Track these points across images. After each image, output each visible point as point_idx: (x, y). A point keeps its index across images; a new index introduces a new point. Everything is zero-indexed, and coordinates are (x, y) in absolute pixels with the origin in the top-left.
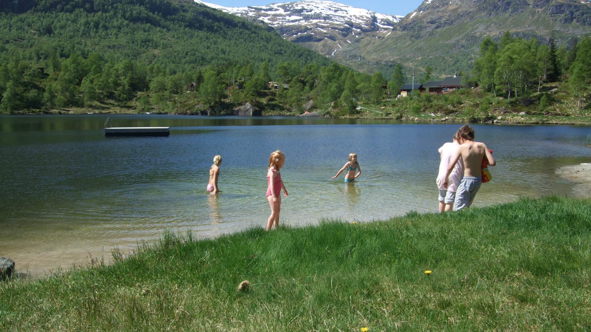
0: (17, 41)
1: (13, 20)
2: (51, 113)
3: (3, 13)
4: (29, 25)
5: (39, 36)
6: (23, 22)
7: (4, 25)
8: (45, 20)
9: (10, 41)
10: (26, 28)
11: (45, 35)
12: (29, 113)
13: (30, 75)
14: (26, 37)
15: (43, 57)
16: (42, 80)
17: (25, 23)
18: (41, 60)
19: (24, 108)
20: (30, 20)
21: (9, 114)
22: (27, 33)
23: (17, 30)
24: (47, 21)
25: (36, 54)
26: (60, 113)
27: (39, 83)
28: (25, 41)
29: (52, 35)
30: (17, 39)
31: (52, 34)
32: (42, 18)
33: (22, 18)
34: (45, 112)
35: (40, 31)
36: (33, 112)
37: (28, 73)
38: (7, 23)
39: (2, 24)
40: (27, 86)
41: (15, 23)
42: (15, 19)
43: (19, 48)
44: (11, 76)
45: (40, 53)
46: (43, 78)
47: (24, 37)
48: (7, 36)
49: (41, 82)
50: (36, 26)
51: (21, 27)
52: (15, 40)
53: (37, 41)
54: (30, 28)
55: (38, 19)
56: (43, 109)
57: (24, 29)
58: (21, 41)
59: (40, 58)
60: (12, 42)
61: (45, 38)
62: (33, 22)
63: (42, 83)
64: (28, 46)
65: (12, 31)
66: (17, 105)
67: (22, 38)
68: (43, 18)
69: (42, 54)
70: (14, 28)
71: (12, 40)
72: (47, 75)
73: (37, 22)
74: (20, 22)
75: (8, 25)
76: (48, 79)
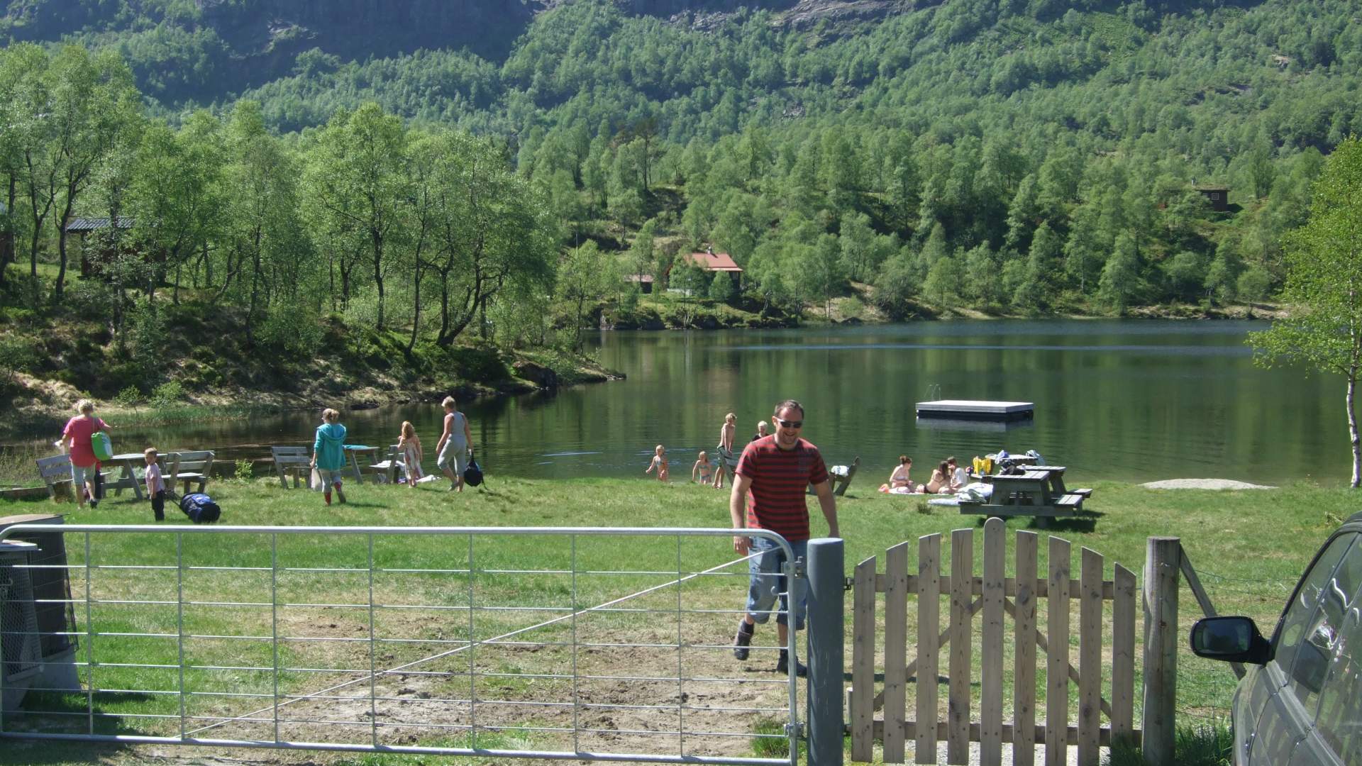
0: (1227, 92)
1: (1225, 31)
2: (1226, 317)
3: (1200, 11)
4: (1271, 42)
5: (1295, 72)
6: (1254, 33)
7: (1199, 47)
8: (1319, 22)
9: (1206, 95)
10: (1262, 49)
11: (1312, 67)
12: (1168, 314)
13: (1180, 212)
14: (1254, 79)
15: (1288, 138)
16: (1216, 224)
17: (1259, 35)
18: (1282, 150)
19: (1155, 302)
20: (1273, 26)
21: (1117, 316)
22: (1264, 64)
23: (1235, 58)
24: (1324, 25)
25: (1269, 132)
26: (1251, 317)
27: (1206, 234)
28: (1249, 92)
29: (1333, 67)
30: (1226, 87)
31: (1333, 62)
32: (1309, 17)
33: (1251, 20)
34: (1208, 314)
35: (1300, 54)
36: (1178, 312)
37: (1178, 207)
38: (1209, 40)
39: (1195, 43)
40: (1172, 242)
41: (1229, 37)
42: (1231, 26)
43: (1228, 113)
44: (1131, 218)
45: (1281, 127)
46: (1222, 218)
47: (1248, 80)
48: (1200, 81)
49: (1213, 230)
50: (1290, 43)
51: (1248, 48)
52: (1222, 92)
53: (1282, 90)
54: (1272, 49)
55: (1298, 20)
56: (1205, 305)
57: (1254, 54)
58: (1236, 94)
59: (1281, 144)
60: (1212, 98)
61: (1309, 80)
62: (1283, 31)
63: (1216, 232)
64: (1257, 106)
65: (1219, 61)
66: (1142, 293)
67: (1242, 83)
68: (1315, 16)
69: (1289, 130)
70: (1226, 53)
71: (1213, 92)
72: (1236, 208)
73: (1294, 29)
74: (1246, 35)
75: (1211, 45)
76: (1235, 222)
